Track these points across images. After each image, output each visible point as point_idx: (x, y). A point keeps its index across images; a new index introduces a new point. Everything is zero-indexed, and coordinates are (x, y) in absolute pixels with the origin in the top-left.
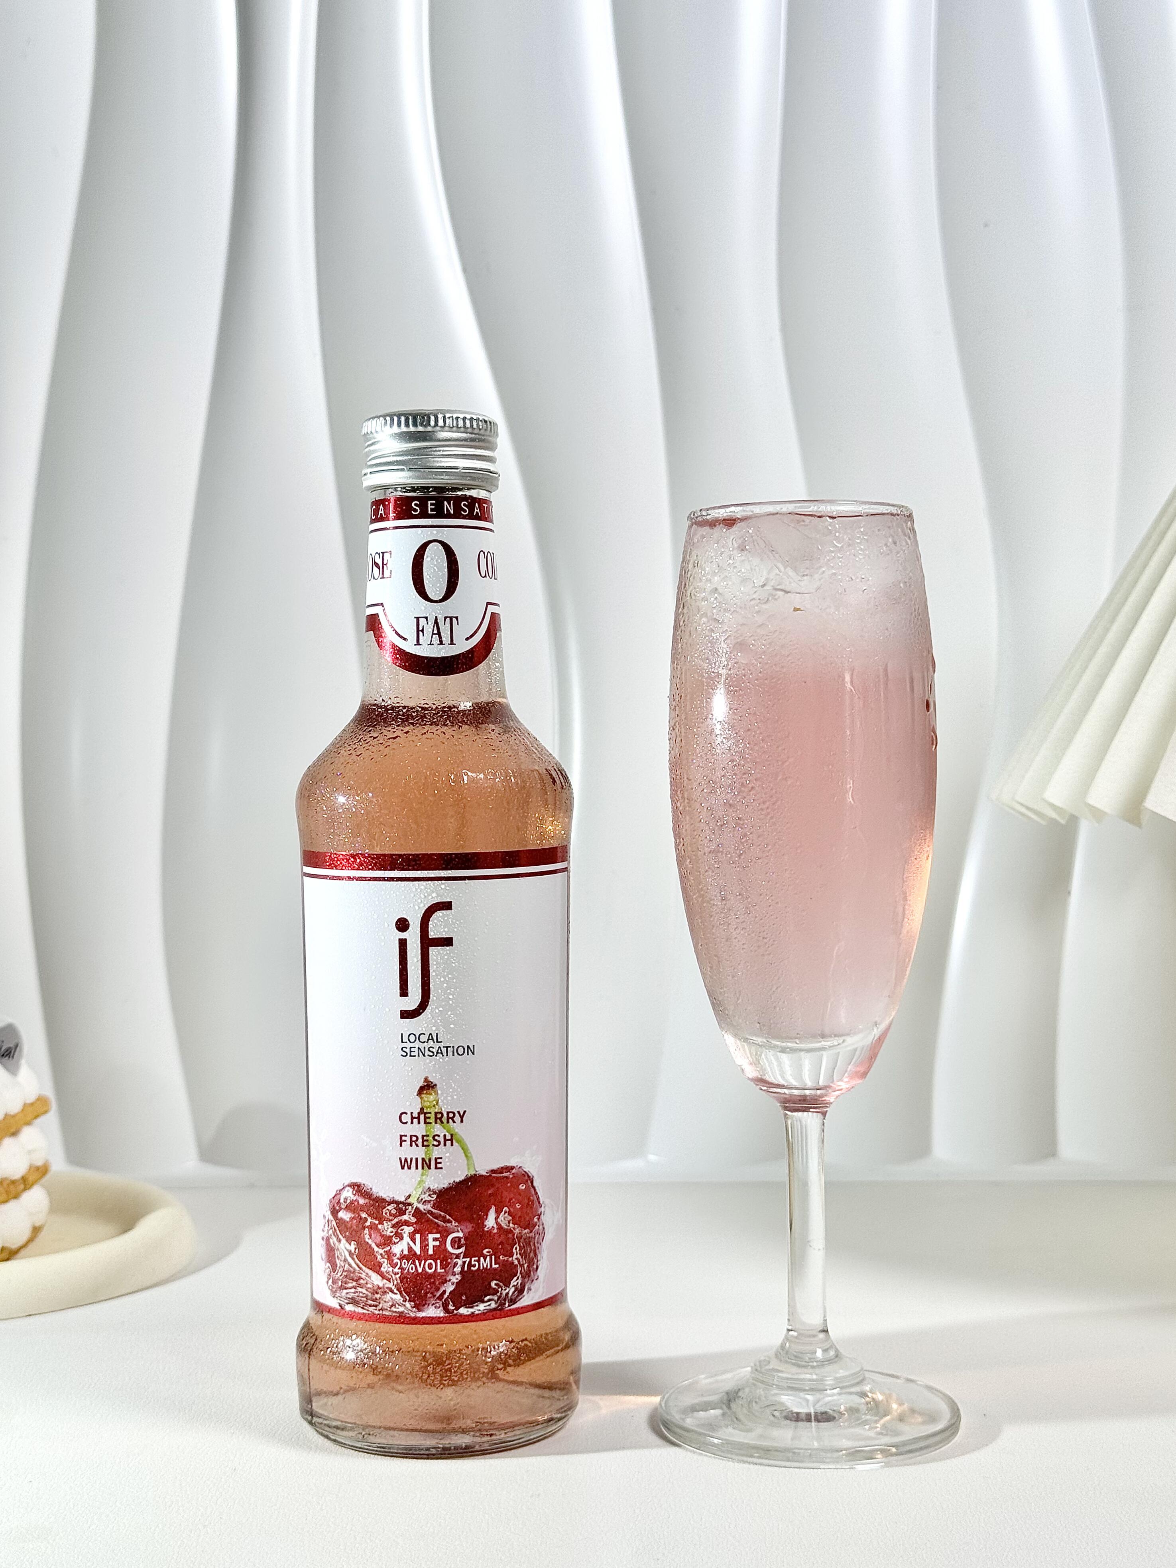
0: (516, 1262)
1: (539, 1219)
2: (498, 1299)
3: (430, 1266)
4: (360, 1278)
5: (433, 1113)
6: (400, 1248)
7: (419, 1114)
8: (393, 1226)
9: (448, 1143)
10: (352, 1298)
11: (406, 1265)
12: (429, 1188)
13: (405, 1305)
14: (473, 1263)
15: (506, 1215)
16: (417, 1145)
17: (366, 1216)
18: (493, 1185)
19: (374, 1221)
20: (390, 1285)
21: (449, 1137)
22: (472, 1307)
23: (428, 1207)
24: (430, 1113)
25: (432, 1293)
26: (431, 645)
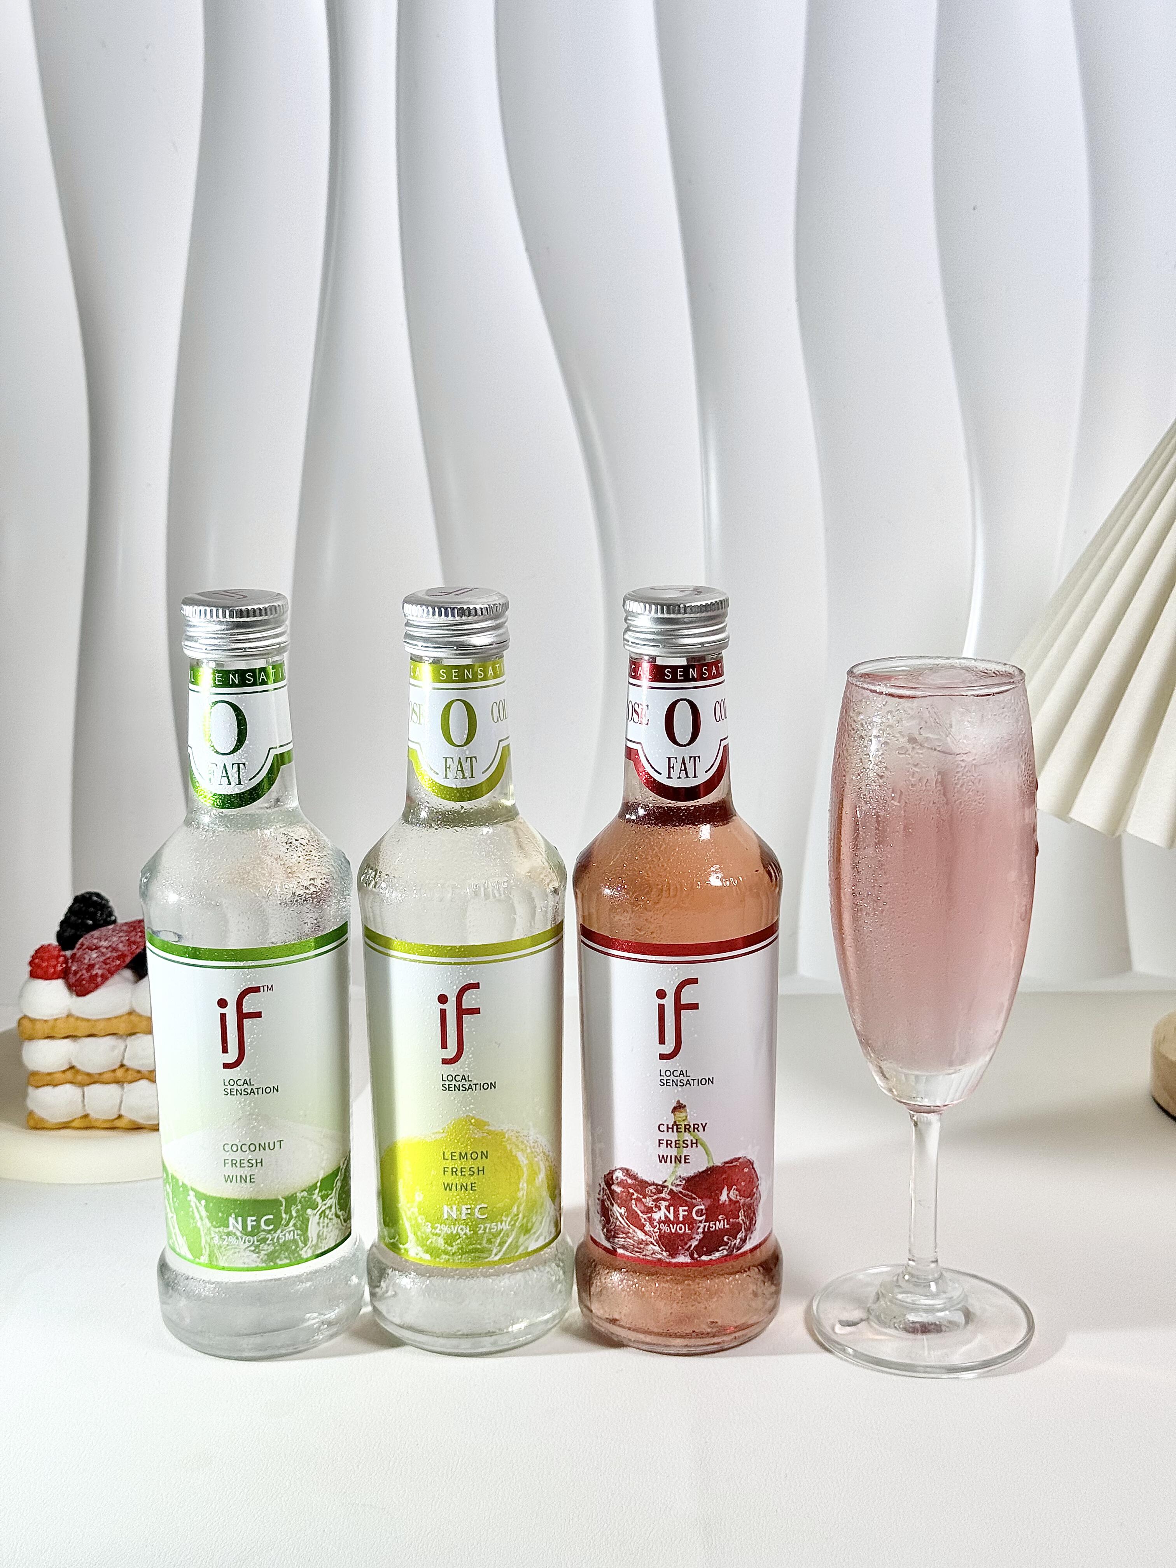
0: (741, 1222)
1: (757, 1190)
2: (729, 1249)
3: (681, 1228)
4: (628, 1232)
5: (683, 1126)
6: (658, 1215)
7: (673, 1126)
8: (653, 1201)
9: (694, 1145)
10: (622, 1245)
11: (664, 1228)
12: (680, 1177)
13: (662, 1254)
14: (711, 1225)
15: (735, 1191)
16: (671, 1147)
17: (633, 1191)
18: (725, 1172)
19: (639, 1195)
20: (652, 1240)
21: (694, 1141)
22: (710, 1255)
23: (680, 1189)
24: (681, 1125)
25: (682, 1246)
26: (679, 778)
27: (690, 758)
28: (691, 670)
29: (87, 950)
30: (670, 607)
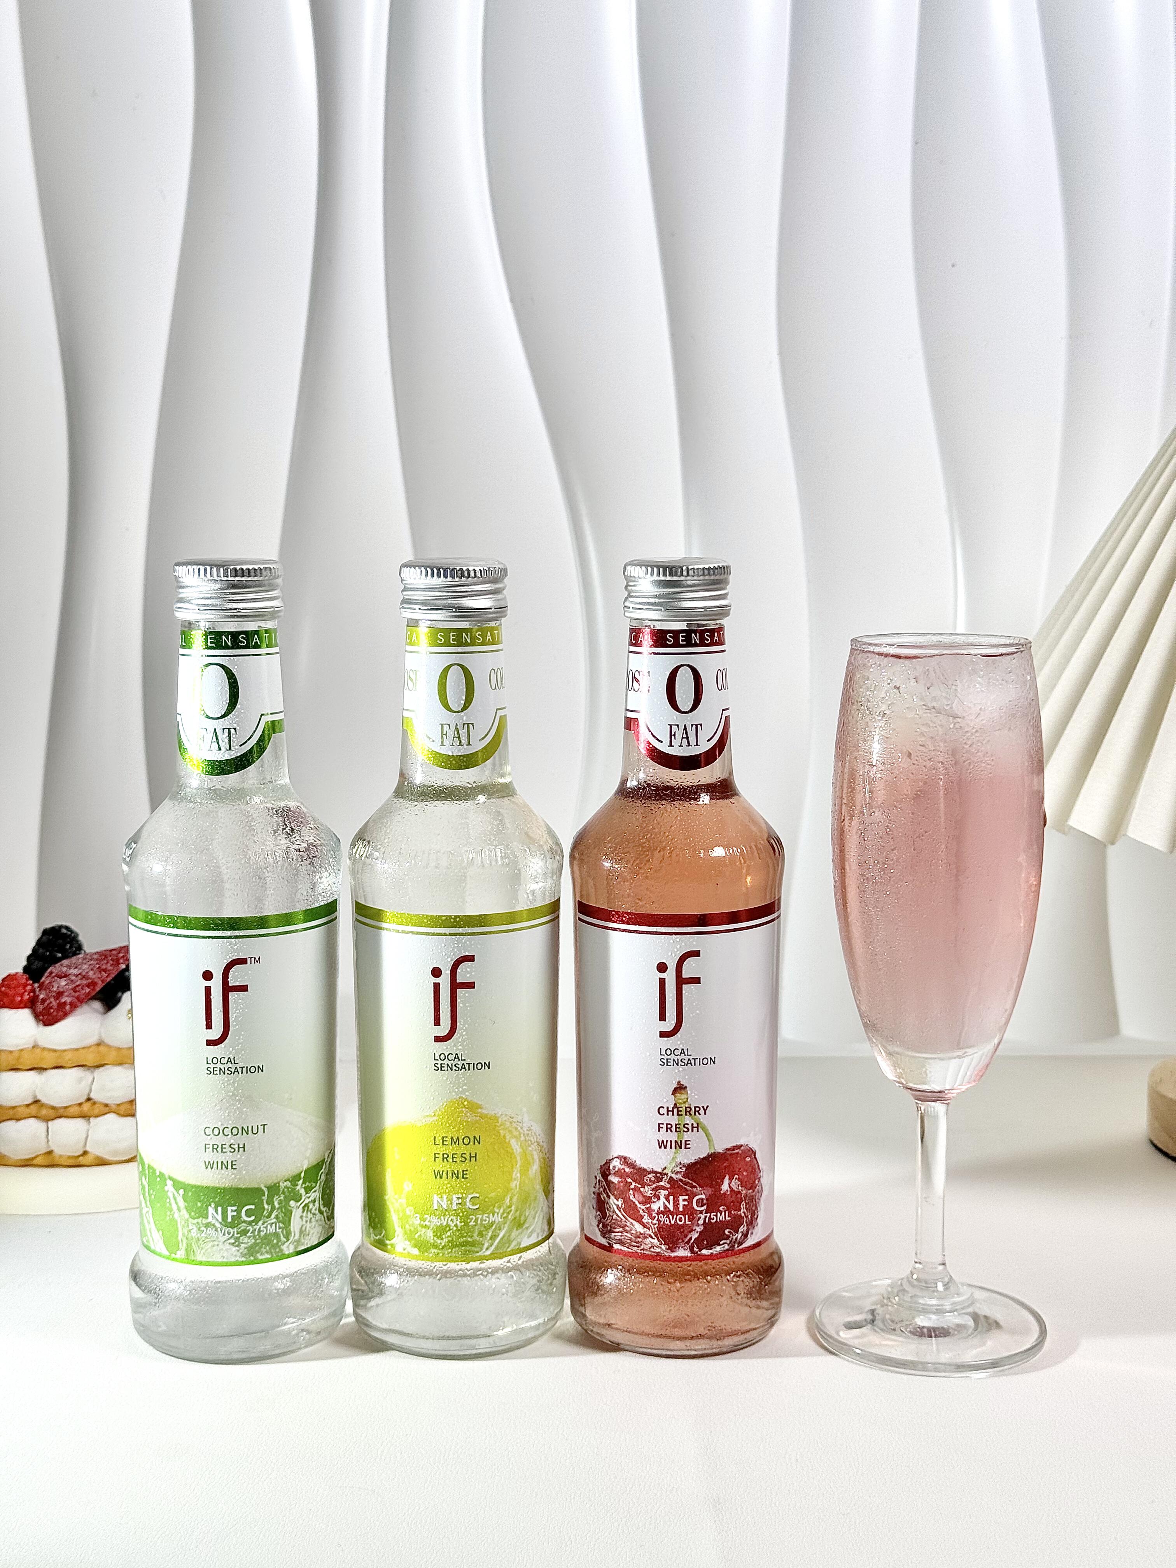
0: (743, 1215)
1: (759, 1182)
2: (730, 1243)
3: (680, 1220)
4: (626, 1226)
5: (684, 1108)
6: (657, 1206)
7: (673, 1108)
8: (652, 1190)
9: (695, 1130)
10: (619, 1240)
11: (663, 1219)
12: (680, 1163)
13: (661, 1248)
14: (712, 1217)
15: (737, 1181)
16: (671, 1131)
17: (631, 1181)
18: (727, 1160)
19: (637, 1185)
20: (650, 1232)
21: (695, 1125)
22: (711, 1249)
23: (680, 1176)
24: (682, 1107)
25: (682, 1239)
26: (681, 746)
27: (692, 725)
28: (693, 635)
29: (56, 978)
30: (670, 569)
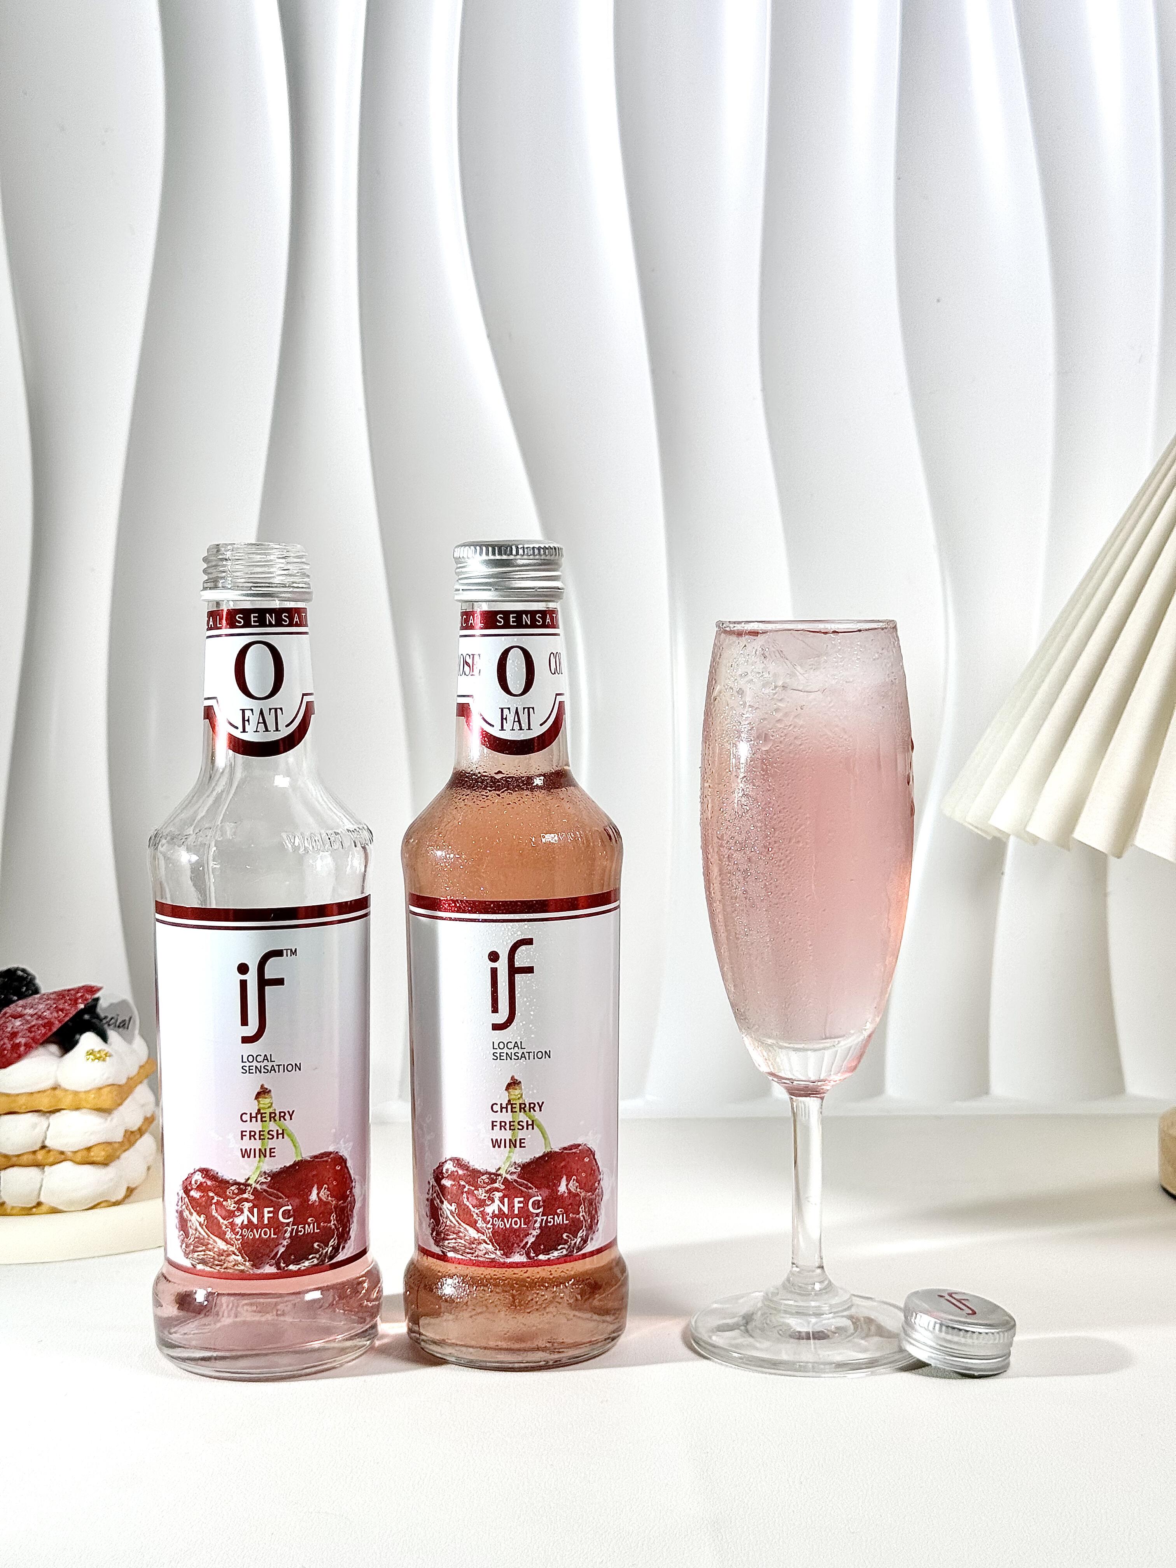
0: (582, 1218)
1: (599, 1184)
2: (569, 1248)
3: (516, 1223)
4: (460, 1232)
5: (518, 1105)
6: (491, 1209)
7: (507, 1105)
8: (487, 1192)
9: (530, 1127)
10: (453, 1247)
11: (498, 1223)
12: (515, 1163)
13: (496, 1253)
14: (549, 1220)
15: (575, 1182)
16: (505, 1129)
17: (464, 1184)
18: (564, 1160)
19: (471, 1187)
20: (485, 1238)
21: (530, 1123)
22: (548, 1254)
23: (515, 1177)
25: (517, 1244)
26: (513, 730)
27: (524, 708)
28: (524, 616)
29: (10, 1018)
30: (500, 547)
